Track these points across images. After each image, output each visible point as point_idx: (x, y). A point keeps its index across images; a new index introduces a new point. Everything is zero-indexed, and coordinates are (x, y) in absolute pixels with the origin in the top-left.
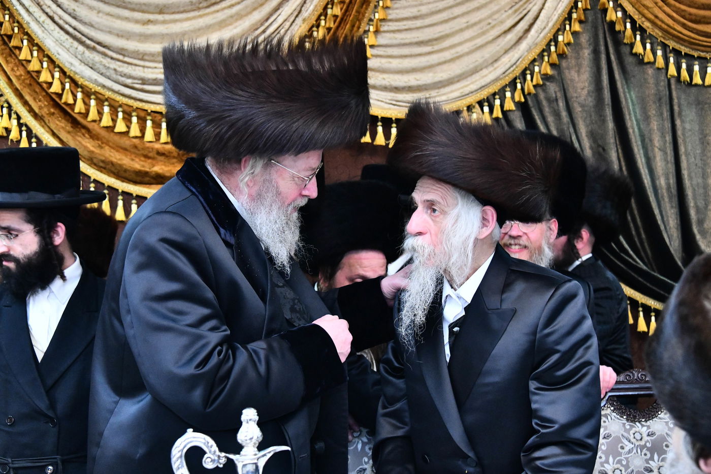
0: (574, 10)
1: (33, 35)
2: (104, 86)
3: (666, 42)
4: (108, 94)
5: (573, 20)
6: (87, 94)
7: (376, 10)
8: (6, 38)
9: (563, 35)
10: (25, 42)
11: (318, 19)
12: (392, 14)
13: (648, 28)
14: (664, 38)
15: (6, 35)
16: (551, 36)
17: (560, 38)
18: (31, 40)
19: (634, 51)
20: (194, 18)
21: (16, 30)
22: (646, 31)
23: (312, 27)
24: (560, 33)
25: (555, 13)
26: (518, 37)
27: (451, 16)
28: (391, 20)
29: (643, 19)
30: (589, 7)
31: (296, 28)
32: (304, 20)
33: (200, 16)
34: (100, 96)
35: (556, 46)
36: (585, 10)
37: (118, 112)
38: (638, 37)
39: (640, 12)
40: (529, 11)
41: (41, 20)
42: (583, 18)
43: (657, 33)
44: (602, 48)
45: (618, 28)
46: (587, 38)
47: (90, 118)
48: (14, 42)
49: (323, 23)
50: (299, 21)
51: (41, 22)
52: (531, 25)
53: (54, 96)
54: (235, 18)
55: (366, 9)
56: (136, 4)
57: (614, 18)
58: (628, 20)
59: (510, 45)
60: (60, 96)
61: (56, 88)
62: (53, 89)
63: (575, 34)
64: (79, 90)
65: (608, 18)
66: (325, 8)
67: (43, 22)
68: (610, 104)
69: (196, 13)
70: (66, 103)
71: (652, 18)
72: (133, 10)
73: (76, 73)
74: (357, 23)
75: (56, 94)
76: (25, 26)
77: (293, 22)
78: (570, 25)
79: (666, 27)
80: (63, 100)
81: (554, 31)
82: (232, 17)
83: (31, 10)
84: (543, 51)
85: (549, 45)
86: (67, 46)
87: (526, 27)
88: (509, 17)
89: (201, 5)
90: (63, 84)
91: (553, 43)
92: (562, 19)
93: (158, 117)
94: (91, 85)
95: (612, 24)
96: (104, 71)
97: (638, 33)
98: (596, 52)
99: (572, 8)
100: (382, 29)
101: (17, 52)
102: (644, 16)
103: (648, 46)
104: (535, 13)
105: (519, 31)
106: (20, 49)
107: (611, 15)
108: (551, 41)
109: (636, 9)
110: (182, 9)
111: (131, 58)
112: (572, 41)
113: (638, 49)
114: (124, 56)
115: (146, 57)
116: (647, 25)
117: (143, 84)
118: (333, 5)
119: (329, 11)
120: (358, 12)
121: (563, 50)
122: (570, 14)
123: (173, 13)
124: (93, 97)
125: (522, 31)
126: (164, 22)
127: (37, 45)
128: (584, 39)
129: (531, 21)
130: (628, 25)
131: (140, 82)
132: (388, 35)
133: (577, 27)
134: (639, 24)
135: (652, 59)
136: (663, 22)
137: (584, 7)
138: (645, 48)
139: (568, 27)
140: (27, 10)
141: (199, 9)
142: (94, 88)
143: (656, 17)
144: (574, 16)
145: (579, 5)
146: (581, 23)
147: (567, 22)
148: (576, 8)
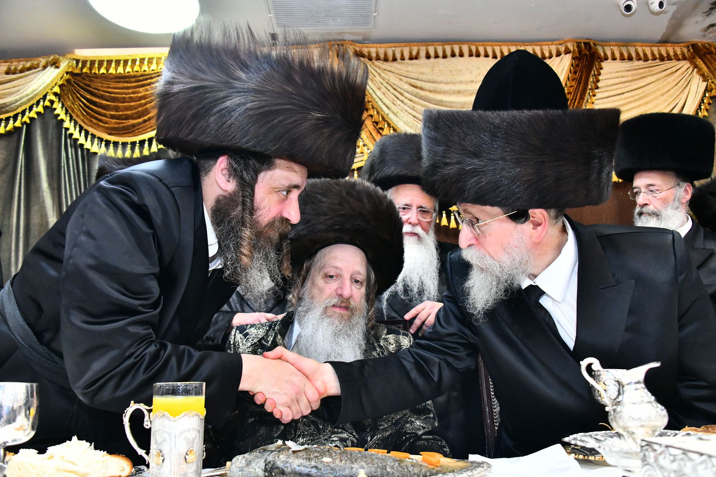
0: (702, 104)
1: (390, 122)
5: (702, 110)
8: (375, 124)
10: (386, 126)
15: (375, 122)
18: (389, 125)
21: (381, 119)
30: (711, 101)
36: (709, 104)
41: (395, 112)
42: (708, 108)
48: (380, 126)
51: (396, 113)
55: (583, 102)
56: (449, 102)
67: (397, 112)
76: (385, 117)
78: (701, 112)
83: (390, 106)
86: (411, 126)
92: (696, 109)
99: (701, 103)
101: (381, 131)
106: (382, 129)
120: (578, 103)
122: (700, 106)
127: (392, 127)
129: (680, 109)
133: (705, 113)
140: (387, 107)
144: (703, 107)
145: (705, 101)
146: (707, 110)
147: (699, 111)
148: (703, 103)
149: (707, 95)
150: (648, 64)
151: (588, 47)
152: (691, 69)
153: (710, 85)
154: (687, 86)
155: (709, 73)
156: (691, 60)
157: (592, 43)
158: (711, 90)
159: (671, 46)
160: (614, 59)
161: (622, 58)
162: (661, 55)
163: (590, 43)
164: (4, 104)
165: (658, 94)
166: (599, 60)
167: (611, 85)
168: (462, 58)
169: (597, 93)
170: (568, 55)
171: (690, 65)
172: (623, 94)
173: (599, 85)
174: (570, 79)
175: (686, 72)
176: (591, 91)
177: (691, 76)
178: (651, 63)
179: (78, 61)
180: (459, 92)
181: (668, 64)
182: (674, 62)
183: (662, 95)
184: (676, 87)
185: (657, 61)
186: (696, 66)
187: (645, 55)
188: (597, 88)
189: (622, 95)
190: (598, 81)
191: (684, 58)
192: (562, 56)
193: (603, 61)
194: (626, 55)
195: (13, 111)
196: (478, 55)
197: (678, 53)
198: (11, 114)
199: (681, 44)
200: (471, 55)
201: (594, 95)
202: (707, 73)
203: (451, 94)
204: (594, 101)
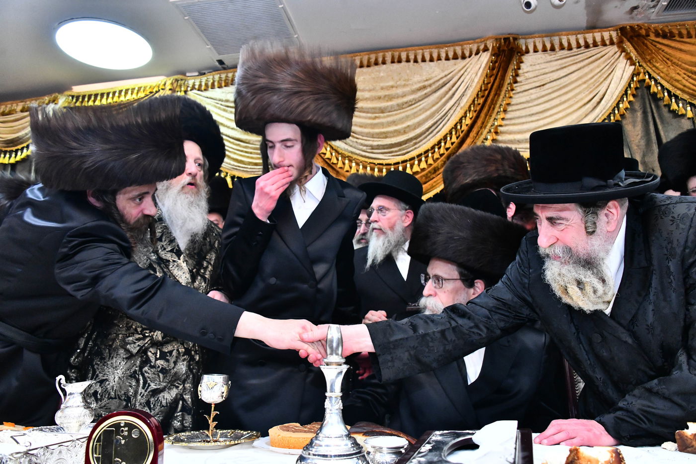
0: (629, 89)
2: (352, 153)
3: (693, 102)
4: (355, 156)
5: (628, 95)
6: (344, 157)
7: (504, 99)
9: (623, 103)
11: (470, 107)
12: (513, 101)
13: (680, 94)
14: (691, 100)
16: (615, 105)
17: (621, 106)
19: (671, 109)
20: (400, 113)
22: (678, 97)
23: (467, 111)
24: (621, 102)
25: (616, 91)
26: (594, 106)
27: (550, 98)
28: (513, 105)
29: (676, 89)
30: (638, 86)
31: (457, 113)
32: (461, 108)
33: (403, 112)
34: (350, 158)
35: (618, 110)
36: (636, 89)
37: (359, 165)
38: (673, 100)
39: (673, 85)
40: (599, 91)
42: (635, 92)
43: (686, 97)
44: (649, 110)
45: (658, 96)
46: (639, 105)
47: (345, 169)
49: (472, 108)
50: (458, 109)
52: (602, 99)
53: (327, 160)
54: (422, 111)
55: (498, 98)
57: (656, 90)
58: (666, 91)
59: (589, 112)
60: (330, 159)
61: (328, 155)
62: (327, 156)
63: (630, 102)
64: (340, 155)
65: (651, 91)
66: (474, 101)
68: (656, 142)
69: (402, 111)
70: (333, 163)
71: (681, 87)
72: (368, 112)
73: (338, 147)
74: (493, 106)
75: (328, 159)
77: (455, 110)
78: (627, 97)
79: (692, 91)
80: (332, 161)
81: (616, 102)
82: (420, 110)
84: (610, 113)
85: (614, 110)
87: (598, 100)
88: (586, 96)
89: (404, 106)
90: (332, 154)
91: (616, 109)
92: (621, 95)
93: (381, 166)
94: (346, 153)
95: (655, 94)
96: (351, 144)
97: (673, 98)
98: (645, 113)
100: (508, 110)
102: (676, 87)
103: (681, 105)
104: (604, 92)
105: (594, 103)
107: (653, 89)
108: (615, 107)
109: (670, 84)
110: (393, 109)
111: (368, 137)
112: (629, 107)
113: (674, 106)
114: (363, 136)
115: (374, 136)
116: (678, 93)
117: (373, 149)
118: (478, 99)
119: (476, 102)
120: (493, 100)
121: (623, 112)
122: (626, 91)
123: (389, 112)
124: (347, 158)
125: (596, 102)
126: (385, 117)
128: (637, 106)
129: (601, 97)
130: (666, 94)
131: (370, 148)
132: (512, 113)
133: (631, 98)
134: (673, 94)
135: (684, 112)
136: (690, 88)
137: (635, 87)
138: (679, 107)
139: (625, 99)
141: (403, 108)
142: (347, 154)
143: (685, 86)
144: (629, 92)
145: (632, 86)
146: (634, 96)
147: (625, 96)
148: (630, 87)
149: (635, 79)
150: (571, 53)
151: (507, 43)
152: (618, 53)
153: (638, 69)
154: (612, 71)
155: (637, 55)
156: (620, 44)
157: (511, 38)
158: (638, 74)
159: (599, 32)
160: (536, 51)
161: (545, 50)
162: (586, 42)
163: (509, 38)
164: (18, 137)
165: (580, 82)
166: (519, 54)
167: (531, 78)
168: (384, 65)
169: (516, 87)
170: (486, 53)
171: (617, 50)
172: (543, 85)
173: (518, 79)
174: (488, 76)
175: (613, 58)
176: (509, 86)
177: (618, 60)
178: (575, 52)
179: (73, 97)
180: (380, 98)
181: (593, 51)
182: (601, 48)
183: (585, 83)
184: (599, 74)
185: (583, 48)
186: (623, 50)
187: (569, 44)
188: (516, 82)
189: (542, 87)
190: (517, 75)
191: (612, 43)
192: (480, 54)
193: (523, 55)
194: (548, 46)
195: (25, 142)
196: (400, 61)
197: (605, 39)
198: (25, 145)
199: (610, 29)
200: (393, 62)
201: (512, 90)
202: (636, 57)
203: (373, 100)
204: (512, 95)
